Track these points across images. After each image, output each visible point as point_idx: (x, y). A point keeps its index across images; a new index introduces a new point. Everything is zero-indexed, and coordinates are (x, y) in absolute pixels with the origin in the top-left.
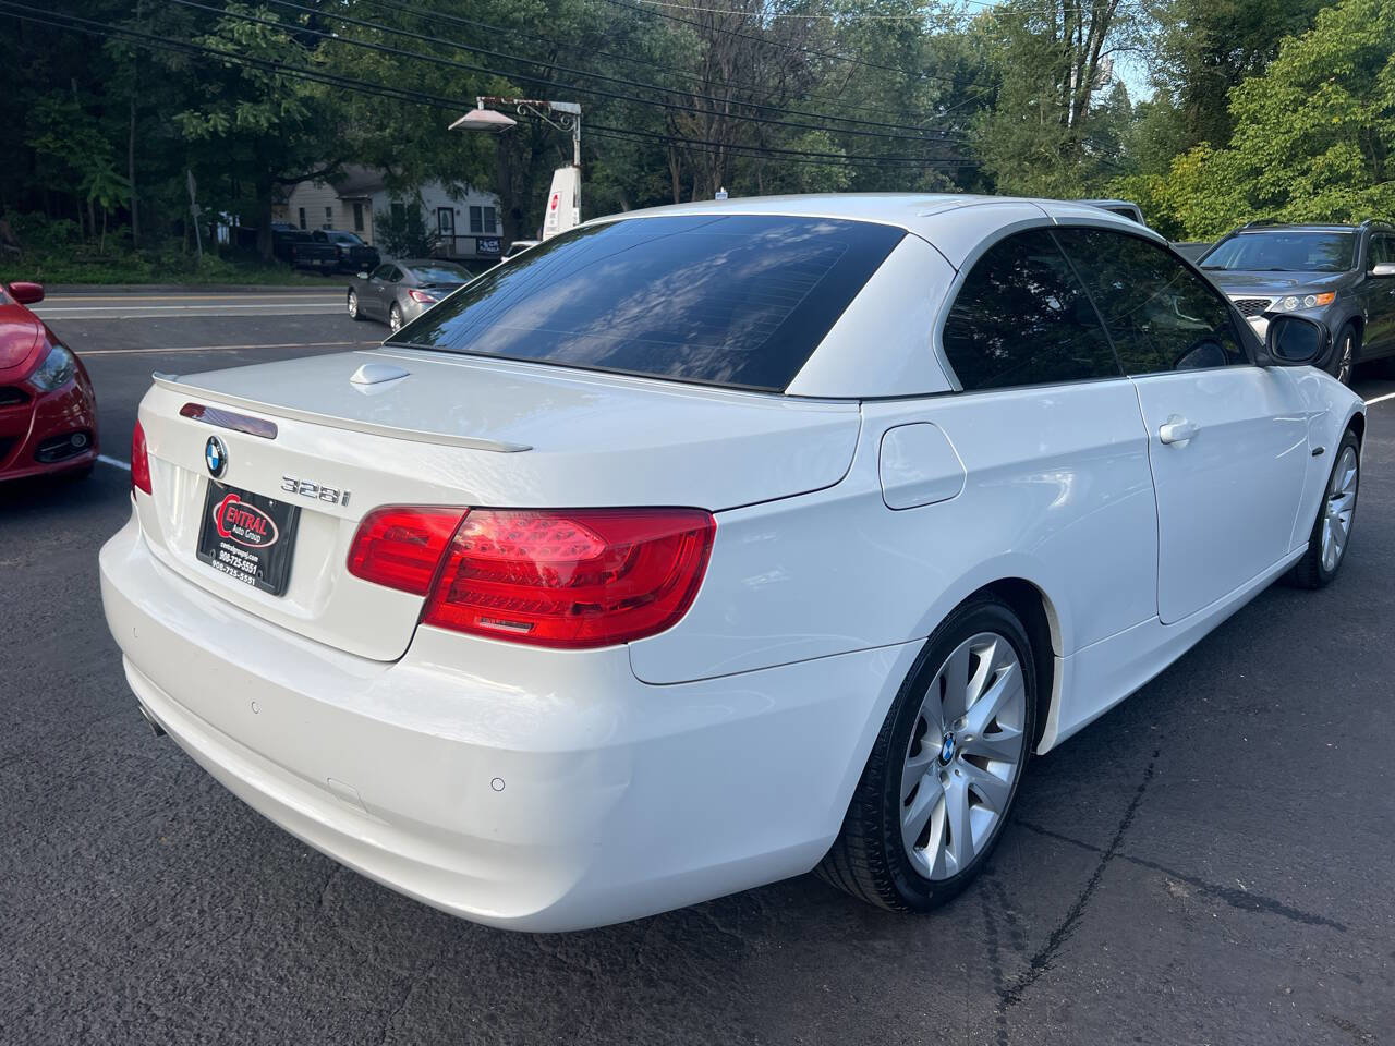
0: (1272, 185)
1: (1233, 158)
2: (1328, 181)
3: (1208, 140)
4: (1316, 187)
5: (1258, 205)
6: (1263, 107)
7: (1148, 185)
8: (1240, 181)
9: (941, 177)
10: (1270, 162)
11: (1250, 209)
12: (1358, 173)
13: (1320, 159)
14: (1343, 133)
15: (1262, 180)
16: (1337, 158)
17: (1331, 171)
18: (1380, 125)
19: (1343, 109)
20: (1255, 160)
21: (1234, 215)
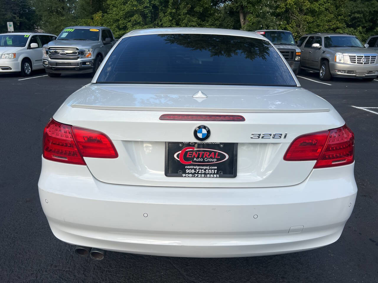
0: (122, 24)
1: (111, 16)
2: (135, 24)
3: (101, 11)
4: (133, 25)
5: (120, 29)
6: (115, 3)
7: (88, 22)
8: (114, 23)
9: (13, 15)
10: (121, 18)
11: (118, 30)
12: (142, 22)
13: (133, 18)
14: (137, 11)
15: (120, 22)
16: (136, 18)
17: (136, 21)
18: (145, 10)
19: (136, 6)
20: (117, 17)
21: (115, 32)
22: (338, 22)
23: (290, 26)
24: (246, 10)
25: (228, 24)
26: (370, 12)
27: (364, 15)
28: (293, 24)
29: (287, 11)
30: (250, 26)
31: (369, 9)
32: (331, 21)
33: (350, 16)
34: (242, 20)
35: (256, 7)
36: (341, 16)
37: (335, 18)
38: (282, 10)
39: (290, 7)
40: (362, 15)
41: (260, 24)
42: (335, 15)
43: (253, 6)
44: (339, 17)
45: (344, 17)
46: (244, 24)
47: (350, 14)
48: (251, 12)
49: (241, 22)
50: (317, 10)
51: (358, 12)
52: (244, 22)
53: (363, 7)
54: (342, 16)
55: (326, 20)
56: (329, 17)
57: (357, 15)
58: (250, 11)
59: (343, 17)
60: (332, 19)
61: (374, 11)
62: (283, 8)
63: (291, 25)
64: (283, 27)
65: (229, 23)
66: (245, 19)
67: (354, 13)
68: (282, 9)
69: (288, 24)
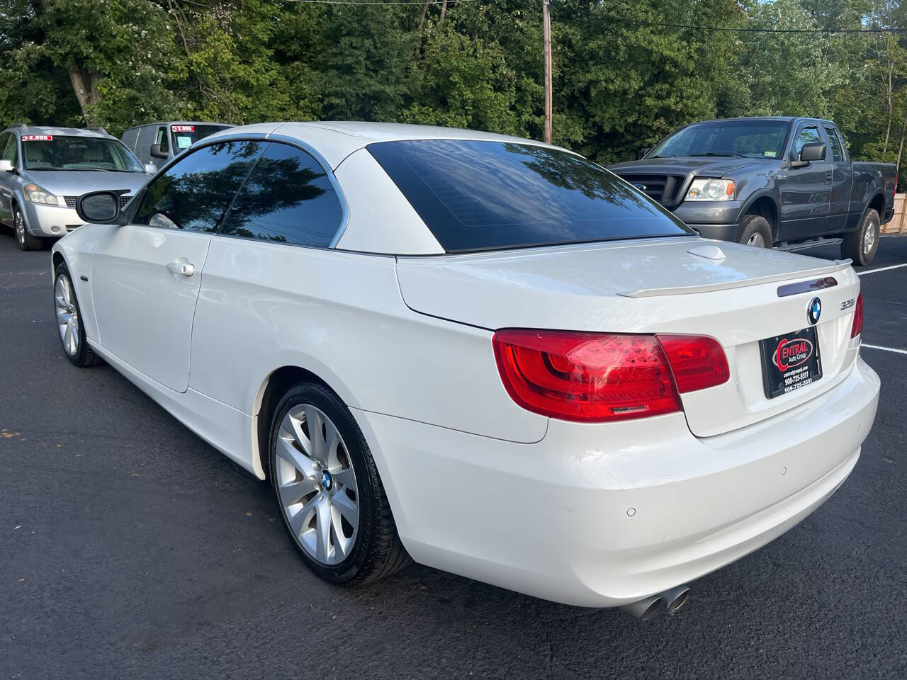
22: (300, 112)
23: (207, 115)
24: (90, 66)
25: (41, 98)
26: (357, 95)
27: (347, 101)
28: (213, 110)
29: (193, 77)
30: (109, 108)
31: (354, 89)
32: (285, 110)
33: (321, 100)
34: (80, 91)
35: (119, 62)
36: (303, 99)
37: (292, 102)
38: (182, 75)
39: (199, 71)
40: (343, 101)
41: (138, 105)
42: (290, 98)
43: (110, 58)
44: (302, 103)
45: (311, 103)
46: (88, 100)
47: (321, 96)
48: (107, 73)
49: (78, 95)
50: (255, 83)
51: (336, 94)
52: (86, 97)
53: (341, 86)
54: (306, 100)
55: (277, 107)
56: (279, 100)
57: (336, 101)
58: (101, 70)
59: (309, 103)
60: (285, 105)
61: (364, 95)
62: (182, 70)
63: (208, 113)
64: (191, 115)
65: (43, 95)
66: (88, 89)
67: (329, 95)
68: (179, 73)
69: (202, 110)
